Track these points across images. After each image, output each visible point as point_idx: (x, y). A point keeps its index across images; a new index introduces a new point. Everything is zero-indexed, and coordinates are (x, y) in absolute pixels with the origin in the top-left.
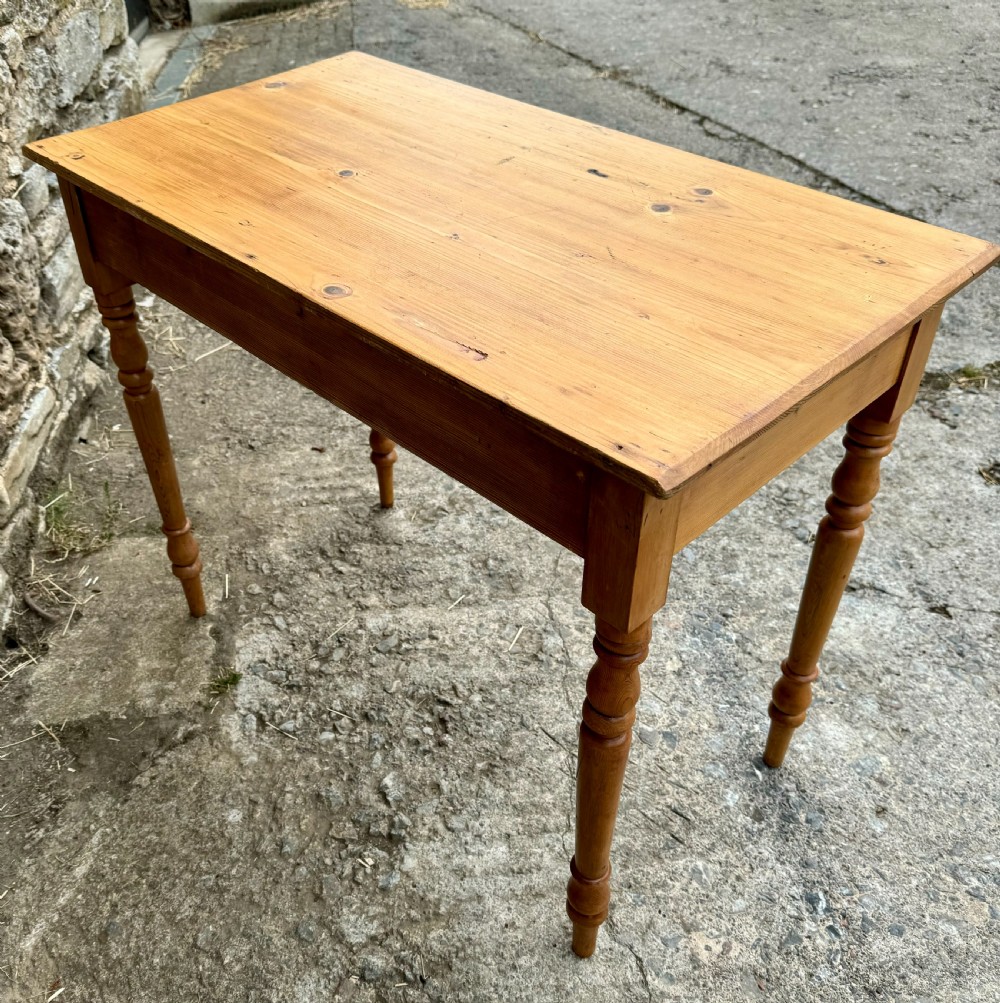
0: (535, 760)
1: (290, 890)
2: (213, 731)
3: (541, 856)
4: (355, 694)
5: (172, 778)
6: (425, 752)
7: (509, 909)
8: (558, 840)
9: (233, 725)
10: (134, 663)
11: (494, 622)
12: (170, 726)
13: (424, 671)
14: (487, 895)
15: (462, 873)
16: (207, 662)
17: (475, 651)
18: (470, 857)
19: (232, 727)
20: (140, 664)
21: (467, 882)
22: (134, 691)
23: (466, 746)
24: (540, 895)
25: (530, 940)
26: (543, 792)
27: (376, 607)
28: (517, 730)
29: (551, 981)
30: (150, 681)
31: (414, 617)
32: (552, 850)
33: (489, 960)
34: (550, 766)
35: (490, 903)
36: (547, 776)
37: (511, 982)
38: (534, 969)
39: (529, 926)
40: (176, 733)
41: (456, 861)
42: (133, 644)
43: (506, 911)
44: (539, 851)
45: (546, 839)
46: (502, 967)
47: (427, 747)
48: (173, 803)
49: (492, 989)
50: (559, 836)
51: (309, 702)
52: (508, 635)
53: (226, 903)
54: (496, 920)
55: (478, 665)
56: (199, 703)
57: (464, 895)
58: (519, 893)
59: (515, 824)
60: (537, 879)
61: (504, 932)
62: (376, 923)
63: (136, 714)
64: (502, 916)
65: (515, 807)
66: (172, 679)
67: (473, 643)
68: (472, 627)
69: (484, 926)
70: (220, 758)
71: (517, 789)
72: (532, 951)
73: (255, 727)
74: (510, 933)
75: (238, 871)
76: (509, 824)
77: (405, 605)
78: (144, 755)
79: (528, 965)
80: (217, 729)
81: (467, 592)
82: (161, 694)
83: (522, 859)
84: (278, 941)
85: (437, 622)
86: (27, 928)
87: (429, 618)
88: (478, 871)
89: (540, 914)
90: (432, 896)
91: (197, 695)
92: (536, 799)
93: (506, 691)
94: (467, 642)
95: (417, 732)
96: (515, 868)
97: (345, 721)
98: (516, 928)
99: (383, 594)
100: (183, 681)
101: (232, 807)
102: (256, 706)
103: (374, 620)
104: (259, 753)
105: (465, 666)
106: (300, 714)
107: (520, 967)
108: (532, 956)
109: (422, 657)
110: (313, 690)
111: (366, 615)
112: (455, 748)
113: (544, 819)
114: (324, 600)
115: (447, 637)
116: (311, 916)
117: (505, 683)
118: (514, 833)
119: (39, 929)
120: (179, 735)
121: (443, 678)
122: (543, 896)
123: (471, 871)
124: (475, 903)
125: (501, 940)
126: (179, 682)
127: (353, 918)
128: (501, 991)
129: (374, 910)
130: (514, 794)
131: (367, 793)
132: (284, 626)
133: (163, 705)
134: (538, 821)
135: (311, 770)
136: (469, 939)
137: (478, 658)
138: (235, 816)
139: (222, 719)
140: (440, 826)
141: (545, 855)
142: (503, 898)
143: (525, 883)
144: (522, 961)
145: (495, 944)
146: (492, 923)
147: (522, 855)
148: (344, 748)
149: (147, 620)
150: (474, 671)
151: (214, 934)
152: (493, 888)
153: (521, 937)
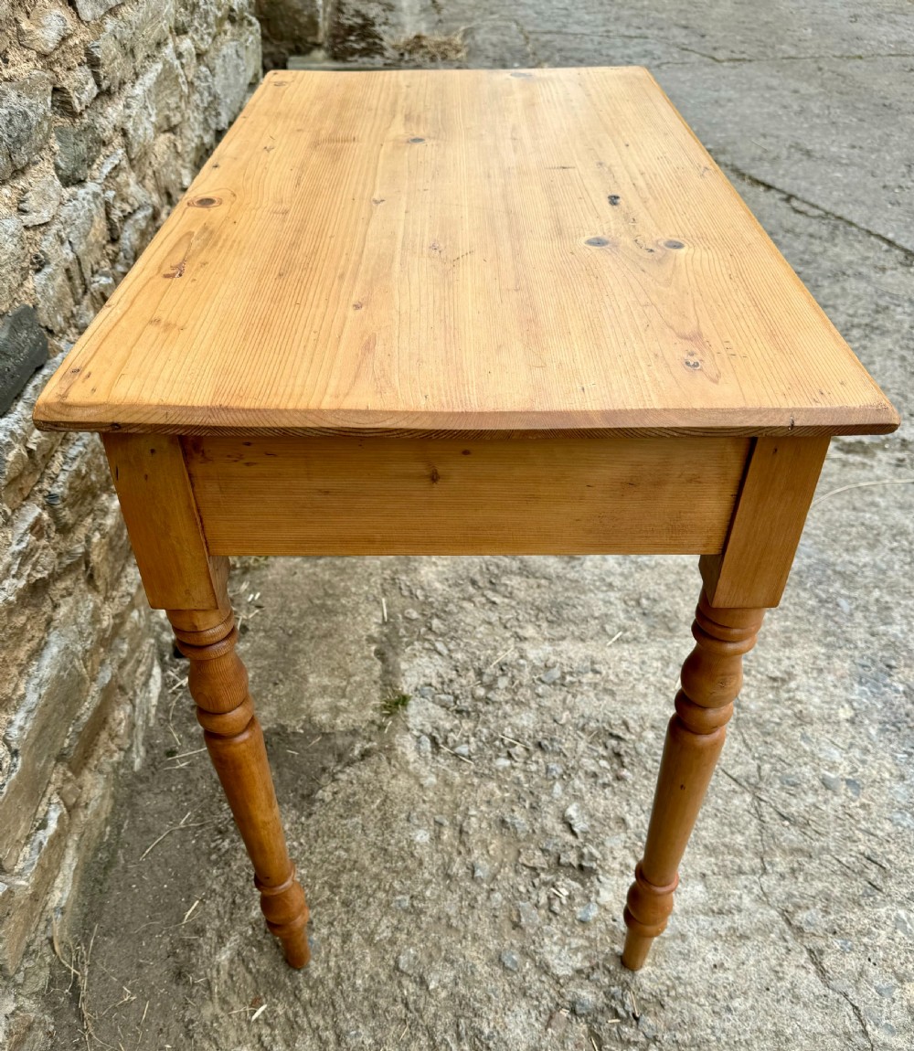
0: (720, 801)
1: (487, 916)
2: (389, 750)
3: (740, 897)
4: (525, 723)
5: (354, 794)
6: (605, 785)
7: (716, 949)
8: (755, 882)
9: (408, 745)
10: (305, 678)
11: (657, 660)
12: (346, 743)
13: (590, 704)
14: (691, 934)
16: (375, 682)
17: (641, 687)
19: (407, 746)
20: (311, 680)
22: (308, 706)
23: (646, 782)
24: (743, 937)
25: (742, 982)
26: (732, 833)
27: (534, 639)
29: (769, 1026)
30: (322, 697)
31: (574, 652)
32: (750, 892)
33: (703, 1000)
34: (737, 807)
35: (695, 942)
36: (735, 817)
37: (727, 1025)
38: (751, 1012)
39: (738, 968)
40: (353, 750)
42: (303, 661)
43: (713, 952)
44: (738, 892)
45: (742, 880)
46: (717, 1009)
47: (606, 780)
48: (357, 819)
49: (709, 1031)
50: (756, 878)
51: (480, 727)
53: (424, 926)
54: (704, 960)
55: (647, 702)
56: (373, 722)
58: (723, 934)
59: (709, 864)
60: (739, 920)
61: (714, 973)
62: (580, 955)
63: (314, 729)
64: (710, 956)
65: (706, 846)
66: (344, 696)
67: (639, 680)
68: (635, 664)
69: (692, 966)
70: (399, 777)
71: (706, 829)
72: (745, 993)
73: (430, 749)
74: (720, 974)
75: (432, 894)
76: (703, 863)
77: (563, 638)
78: (324, 770)
79: (743, 1007)
80: (392, 748)
81: (623, 629)
82: (336, 711)
83: (721, 899)
84: (482, 969)
85: (599, 656)
86: (221, 940)
87: (590, 653)
89: (747, 956)
91: (370, 714)
92: (727, 840)
94: (631, 679)
95: (593, 765)
96: (715, 908)
97: (519, 749)
98: (726, 970)
99: (539, 626)
100: (355, 700)
101: (419, 827)
102: (429, 729)
103: (534, 651)
104: (437, 776)
105: (633, 703)
106: (472, 739)
107: (735, 1009)
108: (746, 999)
109: (588, 691)
110: (482, 717)
111: (526, 646)
112: (634, 783)
113: (738, 861)
114: (482, 629)
115: (611, 672)
116: (512, 944)
118: (709, 873)
119: (233, 942)
120: (356, 752)
121: (613, 712)
122: (748, 938)
124: (679, 942)
125: (712, 981)
126: (351, 700)
127: (556, 949)
128: (719, 1033)
129: (576, 942)
131: (551, 822)
132: (445, 652)
133: (338, 721)
134: (732, 862)
135: (492, 795)
136: (678, 978)
137: (645, 695)
138: (422, 836)
139: (397, 739)
140: (632, 861)
141: (744, 896)
142: (707, 938)
143: (728, 924)
144: (736, 1003)
145: (706, 985)
146: (700, 962)
147: (719, 895)
148: (522, 776)
149: (312, 638)
150: (643, 707)
151: (415, 958)
152: (696, 927)
153: (731, 978)
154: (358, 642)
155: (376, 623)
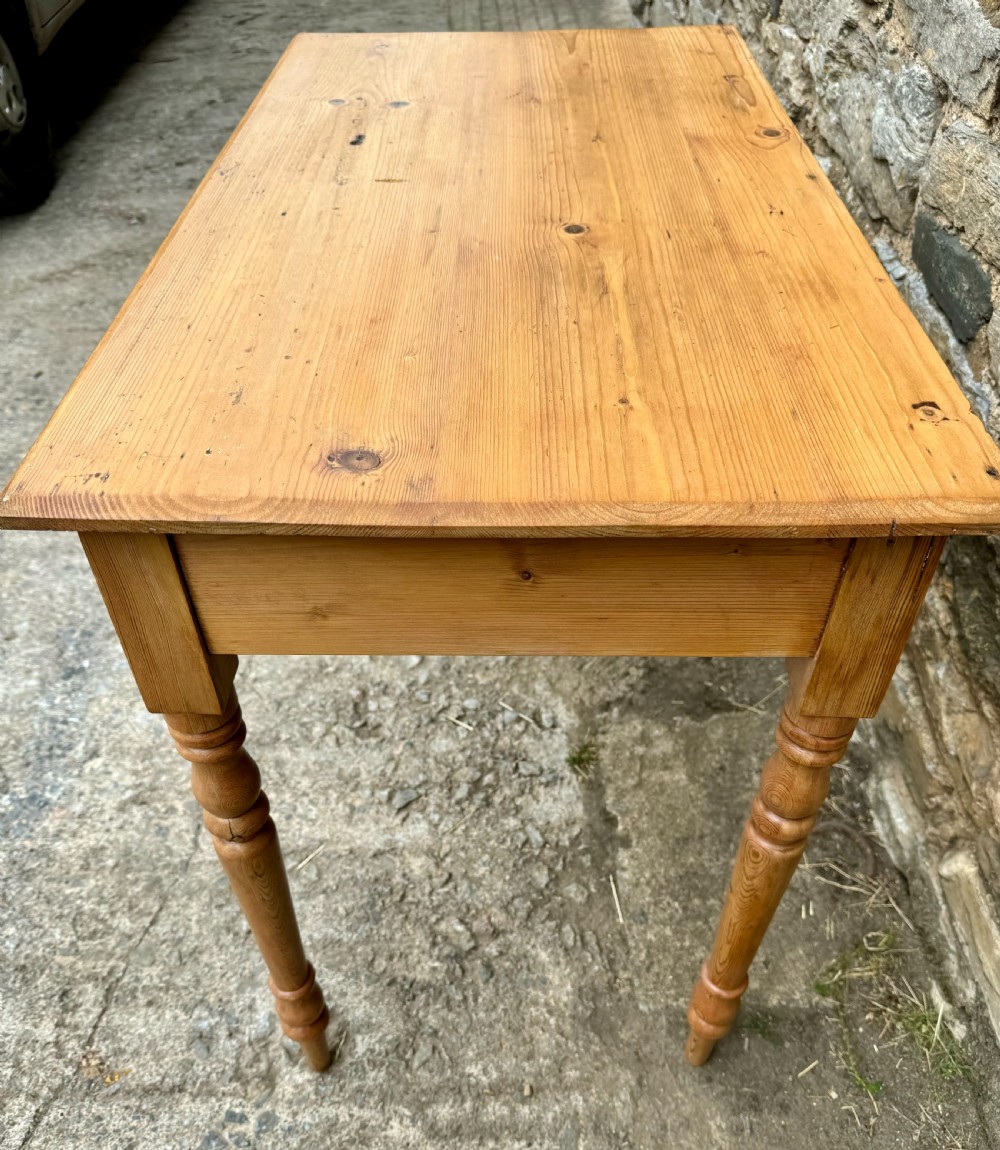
2: (582, 711)
4: (444, 741)
5: (610, 673)
6: (378, 685)
9: (565, 718)
10: (692, 779)
13: (368, 762)
16: (609, 778)
17: (305, 783)
19: (567, 718)
20: (684, 777)
22: (676, 742)
23: (339, 688)
30: (664, 754)
31: (369, 835)
40: (619, 710)
42: (702, 802)
51: (492, 740)
55: (306, 765)
63: (664, 721)
66: (641, 758)
67: (305, 794)
68: (300, 816)
70: (570, 689)
73: (543, 714)
77: (376, 855)
78: (643, 692)
80: (581, 714)
81: (294, 874)
82: (645, 739)
85: (341, 826)
87: (350, 830)
94: (312, 796)
95: (383, 702)
97: (454, 717)
99: (404, 875)
100: (628, 754)
102: (545, 734)
103: (419, 832)
104: (534, 692)
105: (321, 765)
106: (500, 727)
110: (488, 751)
111: (427, 840)
114: (482, 870)
115: (333, 806)
120: (615, 708)
121: (347, 754)
126: (632, 753)
133: (640, 728)
137: (304, 774)
139: (577, 722)
148: (455, 690)
149: (702, 837)
150: (313, 758)
154: (641, 835)
155: (624, 869)
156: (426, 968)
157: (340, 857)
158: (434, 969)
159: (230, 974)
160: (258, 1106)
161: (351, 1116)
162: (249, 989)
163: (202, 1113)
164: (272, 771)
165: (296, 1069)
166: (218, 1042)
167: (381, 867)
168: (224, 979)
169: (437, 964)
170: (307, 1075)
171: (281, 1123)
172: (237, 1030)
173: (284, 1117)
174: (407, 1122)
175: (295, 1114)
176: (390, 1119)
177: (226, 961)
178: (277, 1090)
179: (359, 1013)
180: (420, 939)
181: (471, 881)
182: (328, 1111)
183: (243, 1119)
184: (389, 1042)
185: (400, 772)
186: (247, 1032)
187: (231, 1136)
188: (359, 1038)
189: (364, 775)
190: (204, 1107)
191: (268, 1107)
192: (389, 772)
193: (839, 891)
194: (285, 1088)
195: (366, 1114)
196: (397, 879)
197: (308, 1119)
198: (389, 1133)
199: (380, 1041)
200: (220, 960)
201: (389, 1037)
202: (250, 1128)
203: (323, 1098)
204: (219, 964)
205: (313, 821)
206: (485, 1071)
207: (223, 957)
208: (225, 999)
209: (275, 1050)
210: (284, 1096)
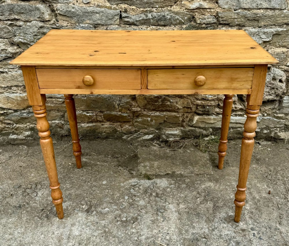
0: (105, 244)
1: (81, 193)
3: (72, 243)
4: (141, 202)
6: (116, 218)
7: (58, 234)
11: (170, 238)
14: (64, 230)
15: (73, 225)
16: (156, 173)
17: (156, 231)
18: (77, 227)
19: (134, 180)
20: (156, 162)
21: (69, 226)
22: (146, 162)
23: (116, 227)
25: (47, 238)
27: (179, 207)
28: (119, 240)
29: (34, 241)
30: (149, 164)
31: (174, 216)
33: (46, 229)
35: (62, 230)
37: (38, 233)
39: (51, 237)
41: (77, 223)
42: (163, 160)
43: (57, 233)
44: (73, 242)
46: (43, 232)
48: (112, 173)
49: (38, 230)
51: (140, 194)
52: (163, 241)
56: (141, 173)
57: (66, 225)
59: (84, 237)
62: (66, 208)
63: (138, 164)
64: (57, 232)
65: (90, 238)
66: (150, 168)
68: (168, 231)
69: (55, 228)
70: (124, 179)
73: (133, 184)
75: (89, 184)
77: (180, 214)
78: (127, 167)
79: (41, 237)
80: (133, 177)
81: (187, 231)
82: (145, 166)
83: (72, 238)
87: (172, 220)
88: (73, 228)
89: (53, 240)
90: (69, 218)
91: (144, 172)
92: (91, 243)
93: (136, 238)
95: (124, 216)
97: (131, 201)
102: (140, 184)
103: (172, 206)
104: (124, 186)
106: (136, 192)
107: (41, 235)
108: (43, 238)
109: (154, 218)
110: (144, 194)
112: (115, 224)
113: (84, 244)
114: (182, 195)
115: (163, 224)
117: (140, 238)
118: (81, 237)
121: (144, 222)
123: (73, 227)
127: (69, 204)
129: (69, 208)
130: (95, 238)
132: (170, 187)
133: (141, 167)
135: (115, 195)
136: (53, 225)
138: (104, 183)
139: (136, 178)
140: (89, 220)
141: (72, 244)
144: (43, 236)
145: (49, 230)
146: (56, 230)
147: (74, 238)
149: (172, 161)
151: (74, 182)
152: (66, 231)
153: (49, 235)
154: (172, 169)
156: (210, 205)
157: (180, 221)
158: (210, 203)
159: (219, 241)
160: (250, 232)
161: (247, 215)
162: (222, 236)
163: (255, 241)
164: (150, 240)
165: (240, 225)
166: (237, 241)
167: (183, 213)
168: (220, 242)
169: (209, 202)
170: (241, 223)
171: (253, 226)
172: (234, 237)
173: (251, 226)
174: (246, 206)
175: (250, 224)
176: (246, 209)
177: (215, 243)
178: (245, 229)
179: (224, 214)
180: (203, 206)
181: (186, 197)
182: (247, 219)
183: (254, 234)
184: (229, 209)
185: (152, 211)
186: (233, 235)
187: (258, 235)
188: (230, 214)
189: (153, 218)
190: (254, 241)
191: (250, 230)
192: (151, 213)
193: (184, 147)
194: (245, 227)
195: (246, 212)
196: (186, 210)
197: (250, 222)
198: (249, 209)
199: (230, 211)
200: (215, 244)
201: (228, 209)
202: (255, 232)
203: (245, 220)
204: (216, 244)
205: (169, 228)
206: (232, 195)
207: (214, 244)
208: (226, 242)
209: (236, 230)
210: (246, 227)
